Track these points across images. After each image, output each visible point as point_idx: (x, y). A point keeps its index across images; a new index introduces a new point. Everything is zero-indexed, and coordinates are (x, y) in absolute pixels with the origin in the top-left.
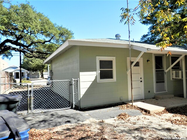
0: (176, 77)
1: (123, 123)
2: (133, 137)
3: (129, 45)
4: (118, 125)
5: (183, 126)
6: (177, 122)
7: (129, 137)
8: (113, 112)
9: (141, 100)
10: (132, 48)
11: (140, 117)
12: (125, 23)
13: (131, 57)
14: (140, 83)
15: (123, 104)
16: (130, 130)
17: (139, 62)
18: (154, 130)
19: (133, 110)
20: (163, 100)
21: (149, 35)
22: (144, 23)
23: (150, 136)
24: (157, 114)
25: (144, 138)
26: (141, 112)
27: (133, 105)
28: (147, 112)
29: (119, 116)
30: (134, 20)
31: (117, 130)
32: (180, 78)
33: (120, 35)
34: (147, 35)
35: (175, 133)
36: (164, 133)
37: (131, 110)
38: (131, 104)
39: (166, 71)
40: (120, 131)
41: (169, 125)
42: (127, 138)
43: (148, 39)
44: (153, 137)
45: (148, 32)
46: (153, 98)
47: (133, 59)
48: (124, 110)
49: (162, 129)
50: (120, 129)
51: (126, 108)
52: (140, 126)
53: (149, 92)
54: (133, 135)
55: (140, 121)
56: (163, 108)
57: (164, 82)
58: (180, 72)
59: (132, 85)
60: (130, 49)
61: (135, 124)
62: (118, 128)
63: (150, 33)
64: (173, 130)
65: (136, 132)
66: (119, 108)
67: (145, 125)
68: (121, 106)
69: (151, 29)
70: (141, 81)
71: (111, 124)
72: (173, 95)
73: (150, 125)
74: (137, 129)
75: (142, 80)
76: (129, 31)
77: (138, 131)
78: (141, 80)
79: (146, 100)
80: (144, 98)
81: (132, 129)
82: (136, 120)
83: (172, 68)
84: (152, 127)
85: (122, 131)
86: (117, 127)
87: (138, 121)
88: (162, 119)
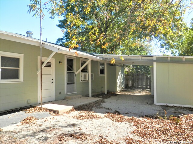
0: (84, 79)
1: (27, 127)
2: (36, 139)
3: (40, 43)
4: (21, 130)
5: (85, 120)
6: (81, 117)
7: (32, 140)
8: (16, 117)
9: (51, 101)
10: (44, 46)
11: (47, 118)
12: (34, 16)
13: (42, 56)
14: (51, 84)
15: (31, 108)
16: (35, 133)
17: (51, 63)
18: (60, 128)
19: (42, 112)
20: (72, 100)
21: (64, 39)
22: (60, 27)
23: (55, 134)
24: (65, 113)
25: (49, 138)
26: (50, 113)
27: (42, 107)
28: (55, 112)
29: (23, 121)
30: (43, 14)
31: (18, 136)
32: (87, 80)
33: (32, 32)
34: (62, 39)
35: (78, 127)
36: (69, 128)
37: (39, 113)
38: (40, 106)
39: (76, 73)
40: (22, 136)
41: (74, 121)
42: (30, 142)
43: (63, 43)
44: (58, 134)
45: (63, 36)
46: (63, 99)
47: (44, 59)
48: (30, 113)
49: (68, 126)
50: (22, 135)
51: (33, 111)
52: (47, 127)
53: (60, 93)
54: (37, 137)
55: (48, 122)
56: (71, 107)
57: (73, 83)
58: (87, 74)
59: (41, 85)
60: (41, 47)
61: (41, 126)
62: (20, 134)
63: (65, 38)
64: (77, 125)
65: (41, 133)
66: (25, 112)
67: (52, 125)
68: (28, 110)
69: (66, 34)
70: (52, 83)
71: (12, 131)
72: (81, 95)
73: (56, 124)
74: (42, 131)
75: (54, 81)
76: (41, 29)
77: (44, 132)
78: (52, 81)
79: (56, 101)
80: (54, 100)
81: (37, 131)
82: (43, 122)
83: (82, 71)
84: (58, 126)
85: (24, 136)
86: (18, 133)
87: (45, 122)
88: (69, 117)
